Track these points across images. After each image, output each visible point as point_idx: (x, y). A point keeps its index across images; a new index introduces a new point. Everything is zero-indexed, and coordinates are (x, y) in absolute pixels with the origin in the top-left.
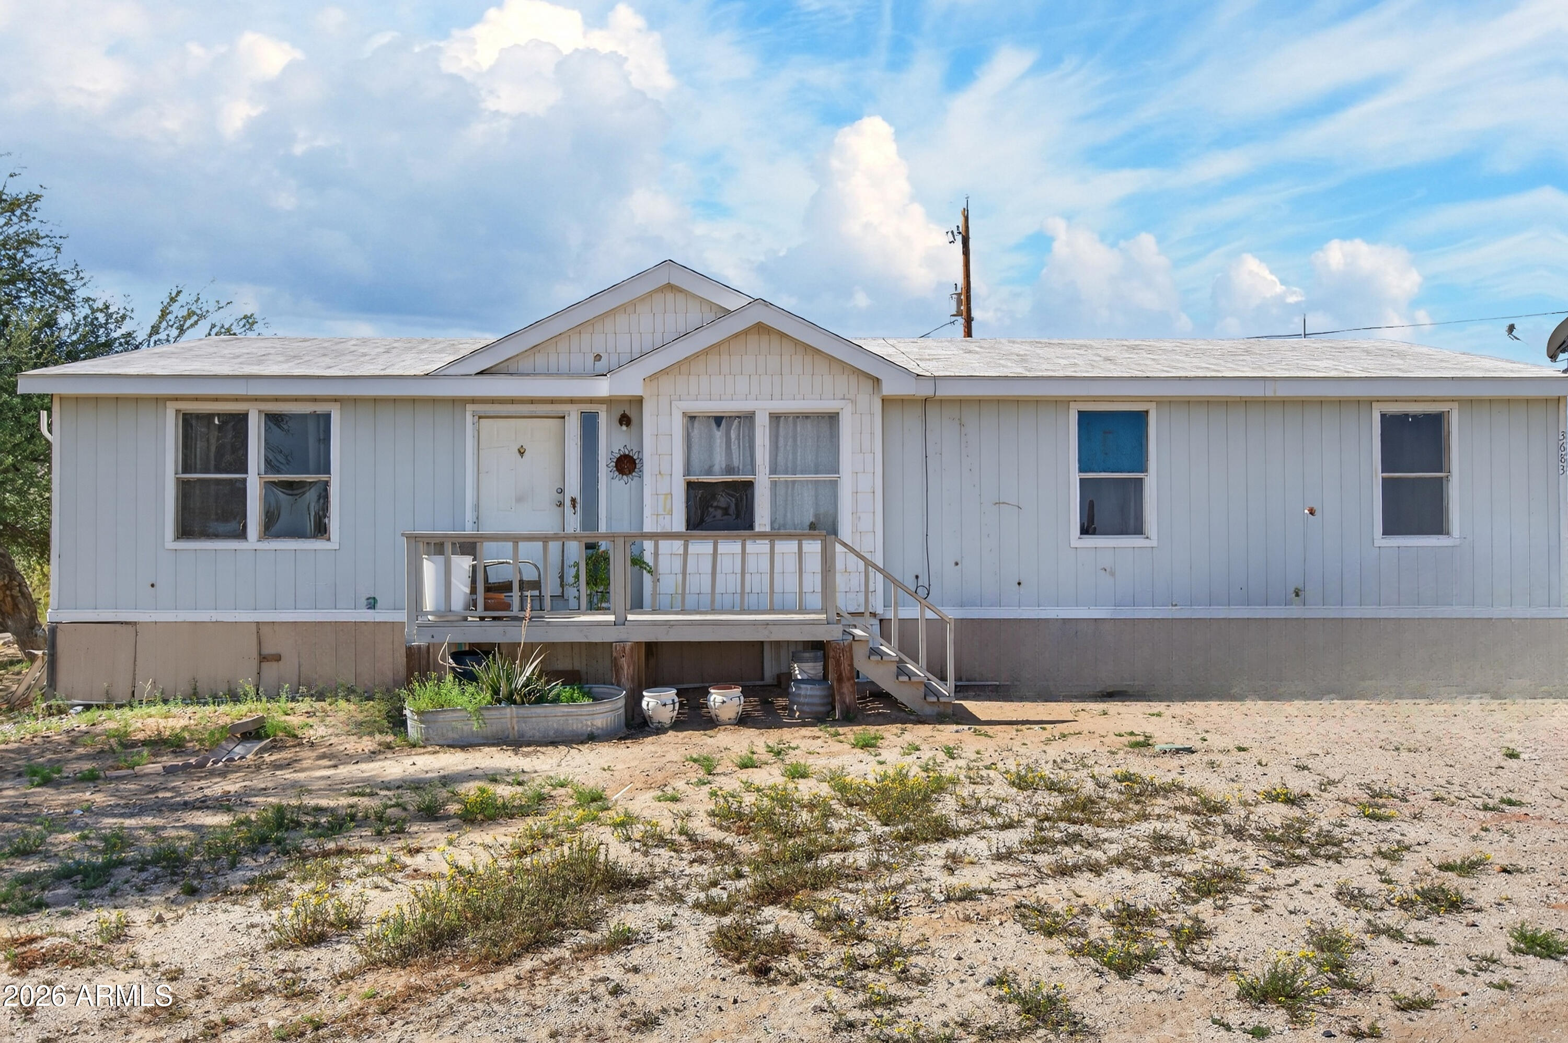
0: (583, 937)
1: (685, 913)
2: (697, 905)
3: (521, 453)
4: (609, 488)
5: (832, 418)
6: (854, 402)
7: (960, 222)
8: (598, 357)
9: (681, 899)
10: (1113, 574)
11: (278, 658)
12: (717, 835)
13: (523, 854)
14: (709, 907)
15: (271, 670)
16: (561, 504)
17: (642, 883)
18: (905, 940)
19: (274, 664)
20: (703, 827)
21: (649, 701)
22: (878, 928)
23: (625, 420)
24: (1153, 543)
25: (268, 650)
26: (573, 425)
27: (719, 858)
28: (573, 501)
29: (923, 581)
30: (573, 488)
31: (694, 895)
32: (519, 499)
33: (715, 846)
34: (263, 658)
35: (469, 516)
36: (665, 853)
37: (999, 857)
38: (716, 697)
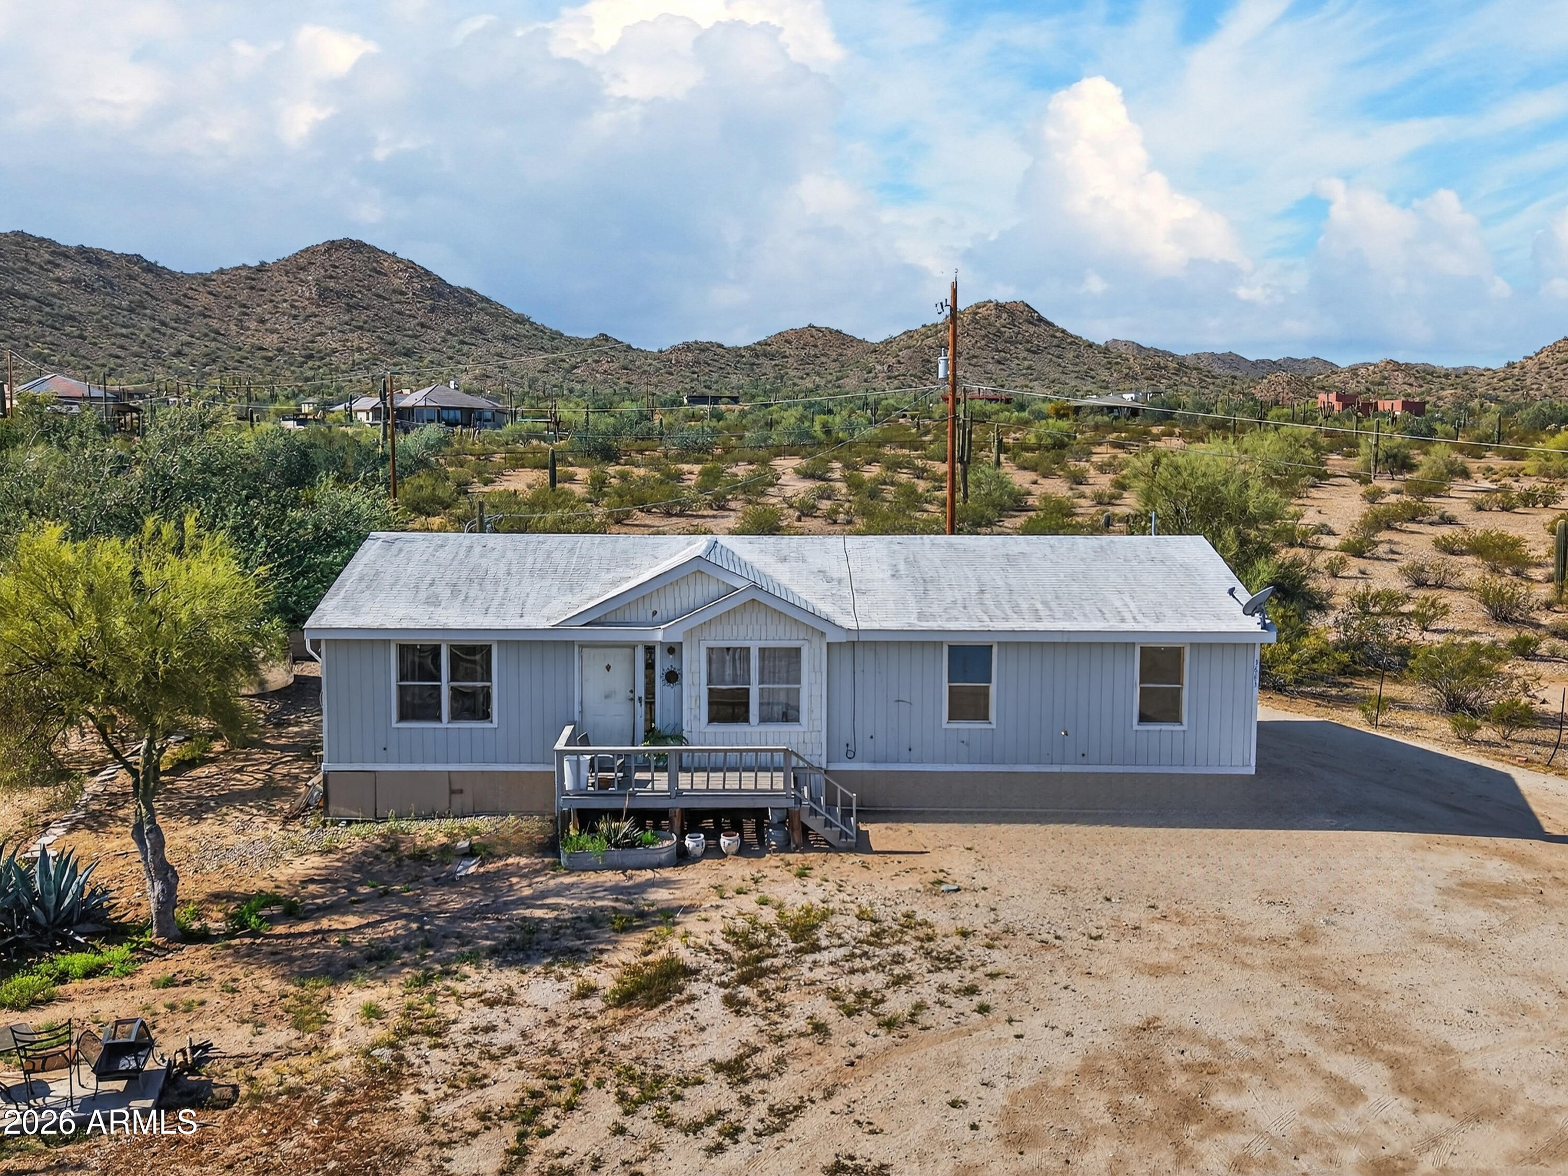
0: (678, 997)
1: (713, 987)
2: (717, 984)
3: (608, 668)
4: (662, 692)
5: (798, 650)
6: (809, 641)
7: (948, 295)
8: (655, 613)
9: (710, 980)
10: (968, 745)
11: (461, 791)
12: (724, 946)
13: (646, 954)
14: (722, 985)
15: (457, 798)
16: (633, 699)
17: (697, 972)
18: (786, 1001)
19: (458, 796)
20: (718, 939)
21: (689, 843)
22: (779, 996)
23: (671, 650)
24: (994, 726)
25: (456, 787)
26: (640, 654)
27: (725, 960)
28: (640, 698)
29: (851, 747)
30: (640, 691)
31: (716, 979)
32: (607, 697)
33: (723, 952)
34: (452, 792)
35: (577, 708)
36: (703, 954)
37: (832, 963)
38: (724, 841)
